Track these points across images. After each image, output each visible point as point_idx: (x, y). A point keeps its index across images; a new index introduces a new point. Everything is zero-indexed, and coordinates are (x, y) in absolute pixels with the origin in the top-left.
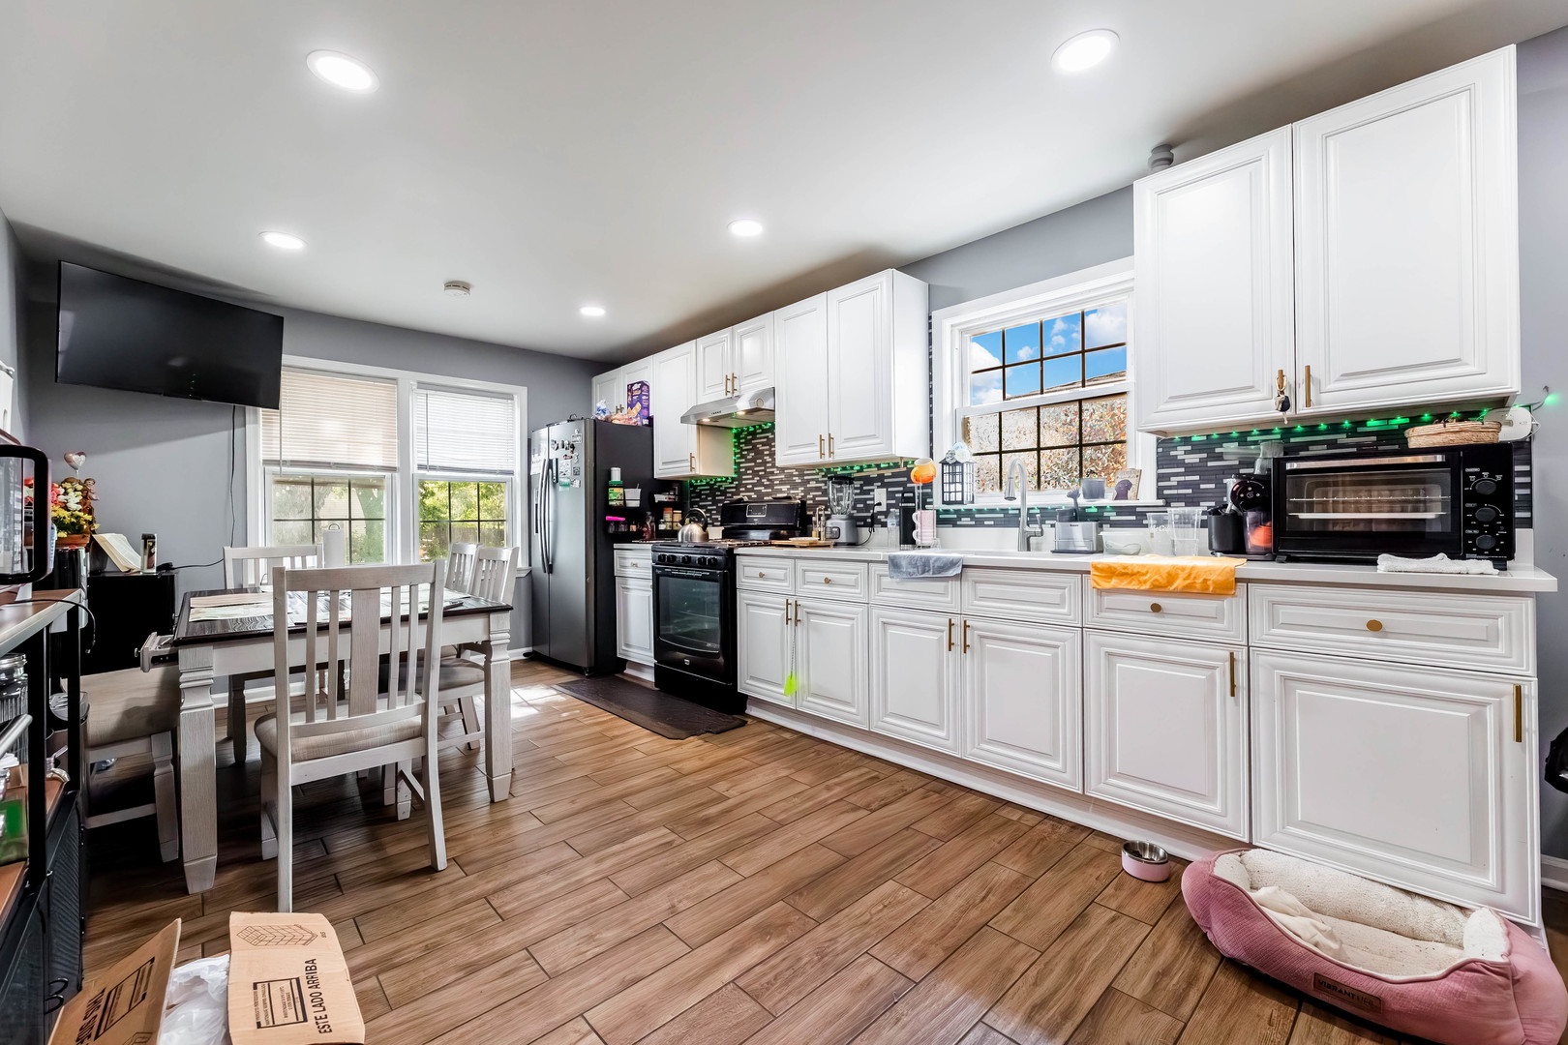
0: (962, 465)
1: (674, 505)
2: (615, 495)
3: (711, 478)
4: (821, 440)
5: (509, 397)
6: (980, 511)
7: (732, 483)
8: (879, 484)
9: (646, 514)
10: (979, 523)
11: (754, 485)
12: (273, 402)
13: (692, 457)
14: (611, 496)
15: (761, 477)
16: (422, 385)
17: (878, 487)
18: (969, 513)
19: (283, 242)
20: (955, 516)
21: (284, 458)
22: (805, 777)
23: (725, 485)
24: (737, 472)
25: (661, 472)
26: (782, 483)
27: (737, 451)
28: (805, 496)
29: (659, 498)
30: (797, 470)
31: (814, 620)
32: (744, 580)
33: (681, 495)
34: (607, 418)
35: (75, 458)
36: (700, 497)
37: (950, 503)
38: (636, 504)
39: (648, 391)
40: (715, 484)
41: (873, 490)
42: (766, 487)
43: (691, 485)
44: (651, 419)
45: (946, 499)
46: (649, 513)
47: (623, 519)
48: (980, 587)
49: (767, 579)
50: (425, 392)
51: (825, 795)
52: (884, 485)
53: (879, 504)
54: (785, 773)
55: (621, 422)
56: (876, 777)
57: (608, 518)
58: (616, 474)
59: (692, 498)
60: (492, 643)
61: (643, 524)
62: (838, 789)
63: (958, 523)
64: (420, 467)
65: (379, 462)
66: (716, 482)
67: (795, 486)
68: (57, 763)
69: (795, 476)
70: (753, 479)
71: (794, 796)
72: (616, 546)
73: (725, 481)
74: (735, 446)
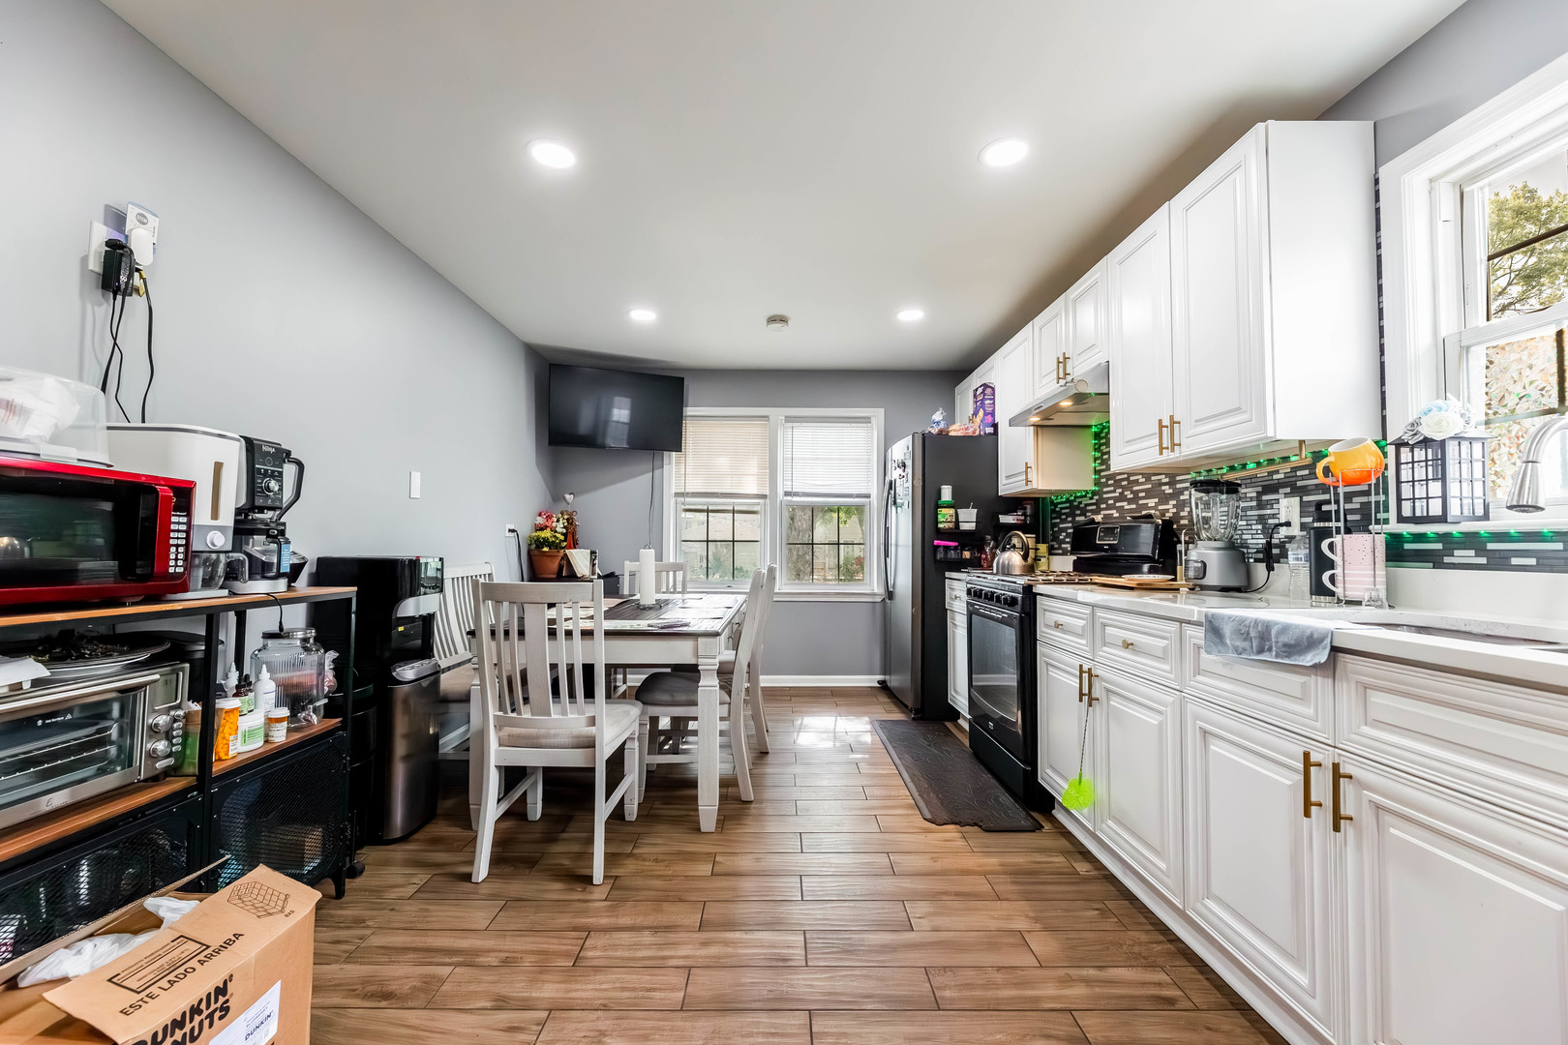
0: (1443, 443)
1: (1023, 527)
2: (945, 516)
3: (1070, 492)
4: (1161, 426)
5: (867, 420)
6: (1502, 537)
7: (1091, 498)
8: (1288, 490)
9: (984, 539)
10: (1499, 562)
11: (1117, 500)
12: (678, 447)
13: (1027, 468)
14: (940, 518)
15: (1124, 488)
16: (789, 419)
17: (1286, 495)
18: (1471, 540)
19: (643, 316)
20: (1439, 546)
21: (687, 491)
22: (1043, 945)
23: (1086, 501)
24: (1097, 483)
25: (1007, 486)
26: (1149, 494)
27: (1098, 455)
28: (1177, 513)
29: (1005, 519)
30: (1167, 475)
31: (1115, 702)
32: (1044, 629)
33: (1035, 515)
34: (941, 431)
35: (568, 496)
36: (1060, 518)
37: (1414, 520)
38: (971, 526)
39: (993, 394)
40: (1074, 501)
41: (1277, 501)
42: (1130, 501)
43: (1052, 502)
44: (995, 426)
45: (1407, 512)
46: (989, 537)
47: (953, 544)
48: (1376, 698)
49: (1064, 631)
50: (790, 424)
51: (1049, 991)
52: (1297, 491)
53: (1288, 524)
54: (1022, 925)
55: (959, 434)
56: (1170, 1002)
57: (936, 542)
58: (947, 493)
59: (1052, 518)
60: (699, 668)
61: (982, 550)
62: (1079, 991)
63: (1447, 560)
64: (787, 494)
65: (754, 491)
66: (1076, 497)
67: (1165, 499)
68: (315, 710)
69: (1165, 484)
70: (1114, 491)
71: (999, 969)
72: (947, 574)
73: (1085, 496)
74: (1095, 450)
